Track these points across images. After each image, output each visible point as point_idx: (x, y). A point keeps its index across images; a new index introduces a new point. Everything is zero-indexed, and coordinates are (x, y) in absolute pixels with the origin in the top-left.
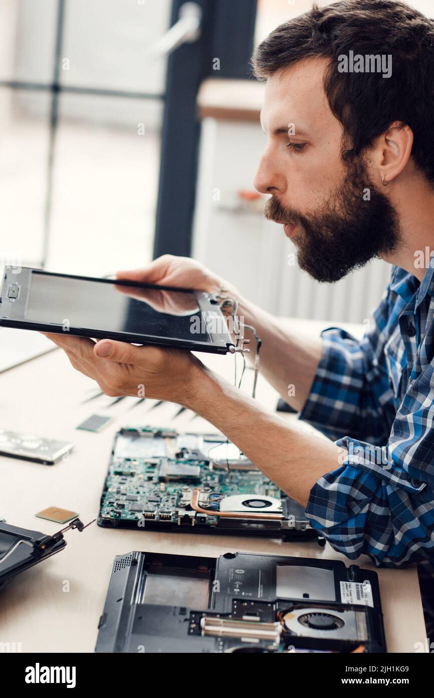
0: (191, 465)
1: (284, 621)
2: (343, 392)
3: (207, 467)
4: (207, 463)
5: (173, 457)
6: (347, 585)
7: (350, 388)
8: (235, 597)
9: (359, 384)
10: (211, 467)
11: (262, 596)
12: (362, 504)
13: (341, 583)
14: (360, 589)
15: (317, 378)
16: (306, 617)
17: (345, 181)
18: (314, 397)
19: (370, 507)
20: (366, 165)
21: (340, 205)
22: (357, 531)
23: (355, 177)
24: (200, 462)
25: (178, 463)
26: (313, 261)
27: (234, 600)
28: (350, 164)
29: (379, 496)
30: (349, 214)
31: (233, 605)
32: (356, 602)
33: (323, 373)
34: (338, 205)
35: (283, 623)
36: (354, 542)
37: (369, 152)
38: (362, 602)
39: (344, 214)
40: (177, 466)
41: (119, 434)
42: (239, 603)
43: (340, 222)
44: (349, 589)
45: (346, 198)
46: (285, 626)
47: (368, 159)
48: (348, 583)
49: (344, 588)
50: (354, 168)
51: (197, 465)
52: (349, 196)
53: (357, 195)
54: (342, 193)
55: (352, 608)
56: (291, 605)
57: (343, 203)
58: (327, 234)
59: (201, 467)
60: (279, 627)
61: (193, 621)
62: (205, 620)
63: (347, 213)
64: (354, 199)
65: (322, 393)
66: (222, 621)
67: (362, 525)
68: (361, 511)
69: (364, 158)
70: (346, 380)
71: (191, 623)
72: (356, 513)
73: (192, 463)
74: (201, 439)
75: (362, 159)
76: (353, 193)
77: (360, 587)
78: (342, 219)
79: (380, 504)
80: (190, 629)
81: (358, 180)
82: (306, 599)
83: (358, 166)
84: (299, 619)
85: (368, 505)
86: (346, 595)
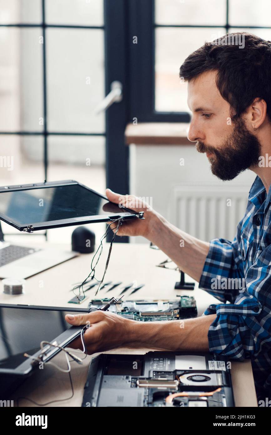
0: (130, 314)
1: (180, 380)
2: (220, 270)
3: (138, 315)
4: (138, 313)
5: (120, 312)
6: (212, 362)
7: (224, 268)
8: (154, 370)
9: (229, 266)
10: (140, 314)
11: (168, 369)
12: (235, 330)
13: (209, 361)
14: (219, 364)
15: (206, 263)
16: (191, 377)
17: (235, 130)
18: (205, 274)
19: (239, 330)
20: (244, 121)
21: (233, 143)
22: (239, 344)
23: (239, 128)
24: (134, 313)
25: (122, 314)
26: (219, 171)
27: (153, 372)
28: (236, 122)
29: (240, 322)
30: (238, 147)
31: (153, 374)
32: (216, 369)
33: (209, 261)
34: (232, 143)
35: (179, 381)
36: (239, 351)
37: (245, 115)
38: (220, 369)
39: (235, 147)
40: (122, 315)
41: (91, 304)
42: (156, 373)
43: (233, 151)
44: (213, 364)
45: (235, 139)
46: (180, 382)
47: (245, 118)
48: (213, 361)
49: (210, 364)
50: (238, 124)
51: (133, 314)
52: (237, 138)
53: (241, 137)
54: (233, 137)
55: (215, 372)
56: (183, 372)
57: (234, 142)
58: (227, 157)
59: (135, 315)
60: (177, 382)
61: (133, 382)
62: (139, 382)
63: (237, 147)
64: (239, 139)
65: (209, 271)
66: (147, 381)
67: (240, 340)
68: (236, 333)
69: (243, 118)
70: (222, 264)
71: (132, 383)
72: (234, 335)
73: (130, 313)
74: (135, 303)
75: (242, 119)
76: (239, 136)
77: (219, 363)
78: (234, 150)
79: (243, 326)
80: (131, 385)
81: (241, 130)
82: (191, 369)
83: (240, 123)
84: (188, 378)
85: (238, 329)
86: (211, 366)
